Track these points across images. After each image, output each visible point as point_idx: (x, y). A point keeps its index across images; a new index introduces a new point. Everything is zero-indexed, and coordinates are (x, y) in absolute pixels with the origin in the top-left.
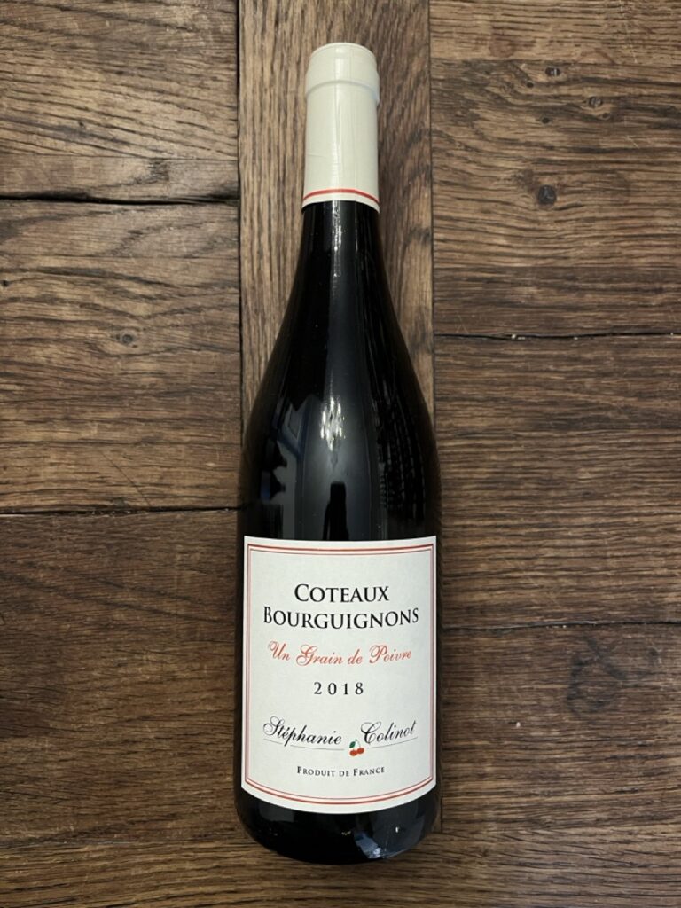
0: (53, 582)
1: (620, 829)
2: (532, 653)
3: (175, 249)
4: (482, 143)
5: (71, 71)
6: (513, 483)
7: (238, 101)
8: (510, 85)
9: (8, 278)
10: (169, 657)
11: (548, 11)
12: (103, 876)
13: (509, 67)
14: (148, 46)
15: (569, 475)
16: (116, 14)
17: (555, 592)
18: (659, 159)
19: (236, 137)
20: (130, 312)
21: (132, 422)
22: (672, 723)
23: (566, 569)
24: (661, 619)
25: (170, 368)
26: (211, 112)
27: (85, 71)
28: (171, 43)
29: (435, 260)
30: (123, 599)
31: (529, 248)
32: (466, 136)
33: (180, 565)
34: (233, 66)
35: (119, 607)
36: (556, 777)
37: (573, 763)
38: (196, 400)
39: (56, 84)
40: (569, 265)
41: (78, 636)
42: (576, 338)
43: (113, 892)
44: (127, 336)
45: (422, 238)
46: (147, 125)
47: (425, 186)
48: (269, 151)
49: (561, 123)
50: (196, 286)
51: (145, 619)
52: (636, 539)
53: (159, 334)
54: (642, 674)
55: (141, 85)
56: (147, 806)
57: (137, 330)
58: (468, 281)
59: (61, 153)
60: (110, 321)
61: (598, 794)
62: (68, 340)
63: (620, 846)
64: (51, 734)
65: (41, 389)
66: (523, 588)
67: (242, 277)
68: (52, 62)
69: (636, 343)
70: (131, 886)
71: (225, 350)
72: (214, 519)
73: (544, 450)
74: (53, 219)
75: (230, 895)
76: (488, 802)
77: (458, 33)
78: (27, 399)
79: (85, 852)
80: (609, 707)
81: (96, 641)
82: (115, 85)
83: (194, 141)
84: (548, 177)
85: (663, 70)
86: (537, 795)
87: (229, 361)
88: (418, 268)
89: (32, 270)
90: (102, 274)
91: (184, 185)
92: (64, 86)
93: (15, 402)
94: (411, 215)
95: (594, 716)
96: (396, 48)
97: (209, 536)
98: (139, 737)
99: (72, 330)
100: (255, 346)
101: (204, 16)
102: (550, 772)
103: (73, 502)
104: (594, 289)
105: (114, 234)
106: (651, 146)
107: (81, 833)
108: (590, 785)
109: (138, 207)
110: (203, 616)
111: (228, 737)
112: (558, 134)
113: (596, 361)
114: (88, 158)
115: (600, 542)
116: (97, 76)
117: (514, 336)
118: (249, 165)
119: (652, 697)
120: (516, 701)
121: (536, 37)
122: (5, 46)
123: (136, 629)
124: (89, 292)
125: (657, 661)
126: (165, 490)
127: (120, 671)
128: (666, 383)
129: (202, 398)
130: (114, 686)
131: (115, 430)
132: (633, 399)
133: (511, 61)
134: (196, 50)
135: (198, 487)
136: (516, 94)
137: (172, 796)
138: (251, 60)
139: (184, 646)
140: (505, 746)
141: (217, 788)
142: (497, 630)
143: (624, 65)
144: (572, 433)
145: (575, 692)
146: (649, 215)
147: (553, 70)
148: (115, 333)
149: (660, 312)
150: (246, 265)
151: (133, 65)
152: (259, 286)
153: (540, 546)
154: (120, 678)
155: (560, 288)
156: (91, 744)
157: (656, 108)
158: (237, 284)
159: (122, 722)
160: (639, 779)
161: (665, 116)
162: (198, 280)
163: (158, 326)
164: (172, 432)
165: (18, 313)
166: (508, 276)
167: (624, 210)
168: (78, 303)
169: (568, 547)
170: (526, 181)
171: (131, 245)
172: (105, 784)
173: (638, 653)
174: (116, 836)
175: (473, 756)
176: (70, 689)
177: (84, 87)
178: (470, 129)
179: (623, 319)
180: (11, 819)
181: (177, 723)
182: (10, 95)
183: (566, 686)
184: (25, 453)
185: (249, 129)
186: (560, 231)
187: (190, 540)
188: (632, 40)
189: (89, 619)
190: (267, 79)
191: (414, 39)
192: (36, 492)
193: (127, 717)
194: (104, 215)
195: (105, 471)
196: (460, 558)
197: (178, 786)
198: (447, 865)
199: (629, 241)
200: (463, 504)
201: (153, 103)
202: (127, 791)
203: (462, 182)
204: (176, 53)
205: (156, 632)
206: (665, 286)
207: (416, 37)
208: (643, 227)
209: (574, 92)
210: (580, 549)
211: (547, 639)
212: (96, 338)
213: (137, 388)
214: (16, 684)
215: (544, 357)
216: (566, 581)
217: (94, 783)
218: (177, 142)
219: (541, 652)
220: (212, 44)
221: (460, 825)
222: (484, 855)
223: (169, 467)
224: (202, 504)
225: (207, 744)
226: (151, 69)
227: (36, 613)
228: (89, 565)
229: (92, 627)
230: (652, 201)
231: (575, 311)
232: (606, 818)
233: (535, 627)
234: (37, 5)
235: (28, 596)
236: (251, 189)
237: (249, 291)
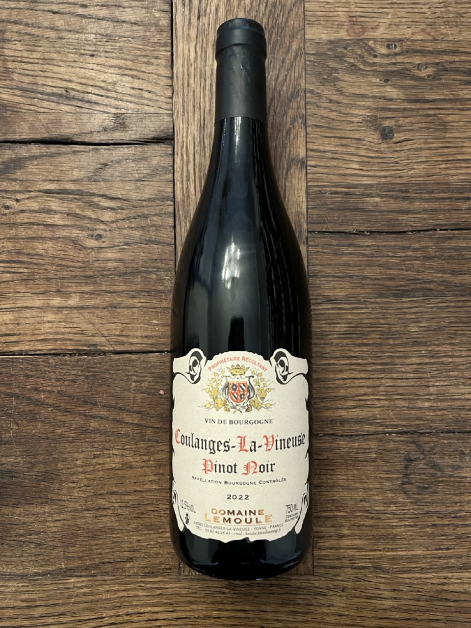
0: (51, 401)
1: (439, 575)
2: (376, 452)
3: (130, 175)
4: (342, 97)
5: (59, 55)
6: (363, 334)
7: (172, 73)
8: (363, 57)
9: (19, 196)
10: (128, 452)
11: (388, 4)
12: (84, 599)
13: (361, 43)
14: (111, 36)
15: (403, 329)
16: (89, 15)
17: (392, 410)
18: (468, 106)
19: (172, 98)
20: (101, 219)
21: (102, 293)
23: (401, 394)
24: (468, 429)
25: (127, 256)
26: (154, 81)
27: (70, 54)
28: (127, 34)
29: (308, 180)
30: (97, 413)
31: (374, 170)
32: (330, 93)
33: (134, 390)
34: (169, 48)
35: (94, 417)
36: (394, 537)
37: (405, 529)
38: (144, 277)
39: (49, 64)
40: (403, 182)
41: (67, 437)
42: (408, 233)
43: (91, 610)
44: (98, 235)
45: (299, 165)
46: (112, 91)
47: (302, 128)
48: (194, 106)
49: (398, 81)
50: (144, 201)
51: (111, 426)
52: (451, 373)
53: (120, 234)
54: (456, 468)
55: (107, 64)
56: (113, 552)
57: (105, 231)
58: (331, 194)
59: (53, 111)
60: (87, 225)
61: (423, 551)
62: (59, 238)
63: (439, 587)
64: (49, 503)
65: (41, 271)
66: (369, 407)
67: (176, 194)
68: (47, 49)
69: (451, 236)
70: (103, 606)
71: (164, 244)
72: (157, 359)
73: (385, 311)
74: (49, 156)
75: (169, 614)
76: (346, 556)
77: (324, 21)
78: (30, 278)
79: (72, 583)
80: (431, 490)
81: (79, 441)
82: (89, 63)
83: (142, 101)
84: (388, 120)
86: (380, 550)
87: (166, 251)
88: (297, 185)
89: (35, 191)
90: (79, 192)
91: (137, 131)
92: (55, 65)
93: (25, 280)
94: (292, 149)
95: (420, 496)
96: (281, 33)
97: (154, 371)
98: (108, 505)
99: (62, 232)
101: (148, 15)
102: (389, 534)
103: (63, 347)
104: (421, 199)
105: (89, 165)
106: (462, 97)
107: (70, 570)
108: (417, 544)
109: (105, 147)
110: (151, 425)
111: (166, 506)
112: (395, 90)
113: (422, 249)
114: (72, 114)
115: (425, 375)
116: (77, 58)
118: (181, 118)
119: (462, 484)
120: (366, 486)
121: (380, 22)
122: (16, 38)
123: (105, 433)
124: (73, 205)
125: (466, 459)
126: (124, 339)
127: (95, 461)
130: (90, 472)
131: (91, 299)
132: (448, 276)
133: (361, 40)
134: (143, 38)
135: (146, 337)
136: (365, 63)
137: (130, 545)
138: (181, 42)
139: (139, 444)
140: (358, 516)
141: (160, 541)
142: (352, 436)
143: (442, 40)
144: (404, 299)
145: (406, 480)
146: (461, 144)
147: (392, 45)
148: (90, 233)
149: (468, 214)
150: (178, 185)
151: (102, 50)
152: (187, 200)
153: (382, 378)
154: (95, 465)
155: (396, 198)
156: (76, 510)
157: (466, 70)
158: (173, 199)
159: (96, 495)
160: (452, 540)
162: (148, 196)
163: (119, 228)
164: (131, 301)
165: (26, 221)
166: (360, 190)
167: (442, 142)
168: (65, 213)
169: (402, 379)
170: (373, 123)
171: (100, 173)
172: (85, 537)
173: (452, 453)
174: (92, 572)
175: (335, 522)
177: (69, 66)
178: (333, 88)
179: (441, 219)
180: (23, 560)
181: (133, 496)
182: (19, 72)
183: (401, 476)
184: (30, 315)
185: (180, 92)
186: (397, 158)
187: (141, 373)
188: (448, 22)
190: (192, 57)
192: (38, 340)
193: (100, 492)
194: (82, 153)
195: (84, 326)
196: (326, 386)
197: (135, 539)
198: (318, 597)
199: (446, 164)
200: (328, 350)
201: (115, 75)
202: (100, 542)
203: (329, 126)
204: (129, 41)
205: (118, 435)
207: (295, 25)
208: (456, 154)
209: (406, 61)
210: (410, 380)
211: (389, 442)
212: (78, 236)
213: (105, 270)
214: (26, 469)
215: (385, 246)
216: (401, 402)
217: (78, 536)
218: (131, 102)
219: (383, 452)
220: (155, 33)
221: (327, 570)
222: (343, 591)
223: (127, 324)
224: (149, 349)
225: (154, 511)
226: (113, 52)
227: (39, 421)
228: (74, 390)
229: (76, 431)
230: (462, 136)
231: (408, 214)
232: (428, 567)
233: (378, 434)
234: (36, 10)
235: (34, 410)
236: (181, 133)
237: (181, 203)
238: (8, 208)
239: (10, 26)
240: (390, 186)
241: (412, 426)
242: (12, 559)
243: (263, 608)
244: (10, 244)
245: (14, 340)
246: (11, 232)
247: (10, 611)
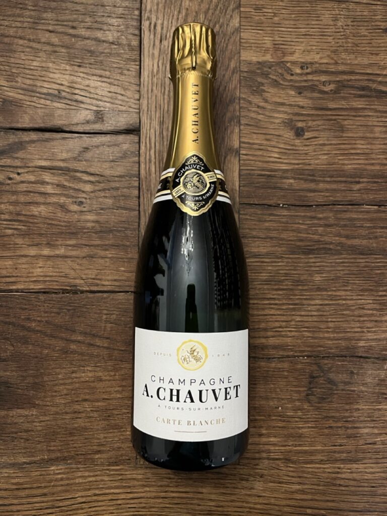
0: (39, 328)
1: (334, 466)
2: (288, 371)
4: (267, 104)
5: (54, 65)
6: (279, 281)
7: (140, 81)
8: (283, 75)
9: (20, 171)
10: (99, 369)
11: (303, 35)
12: (61, 483)
13: (282, 65)
14: (94, 52)
15: (309, 278)
16: (78, 35)
17: (301, 339)
18: (360, 114)
19: (139, 100)
20: (82, 189)
21: (82, 246)
22: (361, 410)
23: (307, 328)
24: (357, 354)
25: (102, 218)
26: (126, 87)
27: (61, 64)
28: (106, 51)
29: (241, 165)
30: (75, 338)
31: (290, 159)
32: (258, 100)
33: (105, 321)
34: (138, 63)
35: (73, 342)
36: (300, 436)
37: (309, 430)
38: (115, 235)
39: (46, 71)
40: (311, 168)
41: (51, 357)
42: (314, 207)
43: (66, 491)
44: (81, 202)
45: (234, 153)
46: (94, 93)
47: (236, 126)
48: (156, 107)
49: (308, 94)
50: (117, 177)
51: (86, 349)
52: (342, 312)
53: (97, 201)
54: (346, 383)
55: (90, 72)
56: (85, 446)
57: (86, 199)
58: (257, 176)
60: (72, 194)
61: (322, 447)
62: (50, 203)
63: (334, 475)
64: (36, 407)
65: (35, 229)
66: (284, 337)
67: (141, 172)
68: (44, 59)
69: (345, 209)
70: (76, 488)
71: (131, 210)
72: (123, 297)
73: (296, 264)
74: (44, 141)
76: (264, 449)
77: (255, 47)
78: (27, 233)
79: (52, 470)
80: (329, 400)
81: (61, 359)
82: (77, 72)
83: (117, 102)
84: (301, 122)
85: (362, 66)
86: (289, 446)
87: (132, 215)
88: (232, 169)
89: (32, 167)
90: (68, 170)
91: (112, 124)
92: (51, 72)
93: (22, 235)
94: (229, 141)
95: (320, 405)
96: (223, 55)
97: (120, 306)
98: (83, 410)
99: (52, 198)
100: (146, 208)
101: (123, 37)
102: (297, 434)
103: (51, 287)
104: (324, 181)
105: (75, 149)
106: (355, 107)
107: (51, 460)
108: (317, 441)
109: (87, 135)
110: (117, 348)
111: (128, 411)
112: (306, 100)
113: (325, 218)
114: (62, 110)
115: (325, 313)
116: (68, 67)
117: (281, 205)
118: (146, 115)
119: (352, 396)
120: (280, 396)
121: (296, 49)
122: (20, 50)
123: (82, 354)
124: (61, 178)
125: (354, 377)
126: (98, 282)
127: (73, 376)
128: (361, 231)
129: (118, 234)
130: (69, 383)
131: (73, 250)
132: (343, 239)
133: (282, 62)
134: (119, 55)
135: (115, 280)
136: (285, 79)
137: (98, 441)
138: (147, 61)
139: (106, 363)
140: (273, 419)
141: (122, 438)
142: (270, 358)
143: (342, 63)
144: (311, 256)
145: (310, 392)
146: (354, 142)
147: (304, 66)
148: (74, 200)
149: (358, 193)
150: (143, 166)
151: (87, 62)
152: (149, 177)
153: (293, 315)
154: (73, 379)
155: (306, 180)
156: (57, 413)
157: (359, 86)
158: (138, 176)
159: (73, 402)
160: (344, 439)
161: (363, 91)
162: (118, 174)
163: (96, 197)
164: (103, 252)
165: (25, 189)
166: (279, 174)
167: (340, 140)
168: (55, 184)
169: (308, 316)
170: (289, 124)
171: (84, 155)
172: (63, 434)
173: (345, 372)
174: (69, 461)
175: (256, 424)
176: (47, 384)
177: (61, 73)
178: (260, 97)
179: (339, 197)
180: (14, 452)
181: (102, 403)
182: (22, 75)
183: (306, 389)
184: (26, 262)
185: (146, 96)
186: (307, 150)
187: (110, 308)
189: (57, 348)
191: (232, 50)
192: (32, 281)
193: (76, 399)
194: (70, 139)
195: (67, 271)
197: (102, 436)
198: (241, 482)
199: (343, 156)
201: (96, 82)
202: (76, 438)
203: (257, 125)
204: (108, 56)
205: (92, 356)
206: (361, 180)
207: (234, 48)
208: (350, 149)
209: (315, 79)
210: (314, 317)
211: (298, 364)
212: (65, 202)
213: (85, 229)
214: (19, 381)
215: (297, 216)
216: (306, 333)
217: (58, 433)
218: (108, 102)
219: (293, 371)
220: (127, 51)
221: (249, 461)
222: (261, 477)
223: (101, 270)
224: (117, 290)
225: (117, 415)
226: (95, 64)
227: (30, 344)
228: (58, 320)
229: (59, 352)
230: (355, 135)
231: (314, 192)
232: (326, 459)
233: (290, 357)
234: (37, 29)
235: (26, 335)
236: (146, 127)
237: (144, 179)
238: (10, 179)
239: (16, 40)
240: (301, 171)
241: (315, 351)
242: (6, 451)
243: (201, 490)
244: (11, 207)
245: (12, 281)
246: (13, 197)
247: (3, 492)
